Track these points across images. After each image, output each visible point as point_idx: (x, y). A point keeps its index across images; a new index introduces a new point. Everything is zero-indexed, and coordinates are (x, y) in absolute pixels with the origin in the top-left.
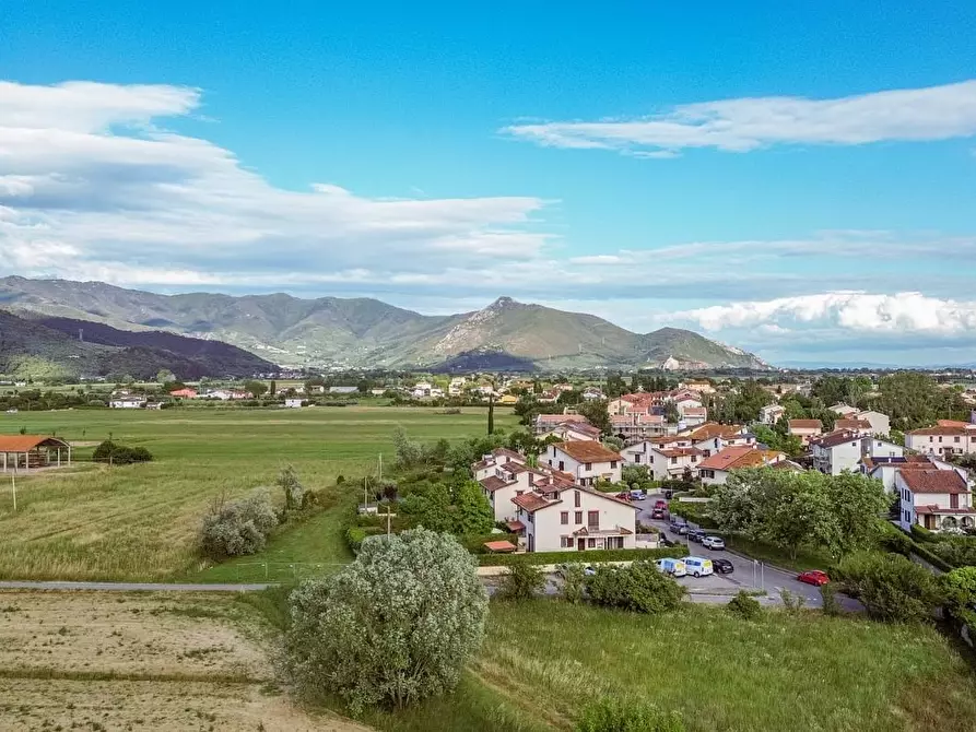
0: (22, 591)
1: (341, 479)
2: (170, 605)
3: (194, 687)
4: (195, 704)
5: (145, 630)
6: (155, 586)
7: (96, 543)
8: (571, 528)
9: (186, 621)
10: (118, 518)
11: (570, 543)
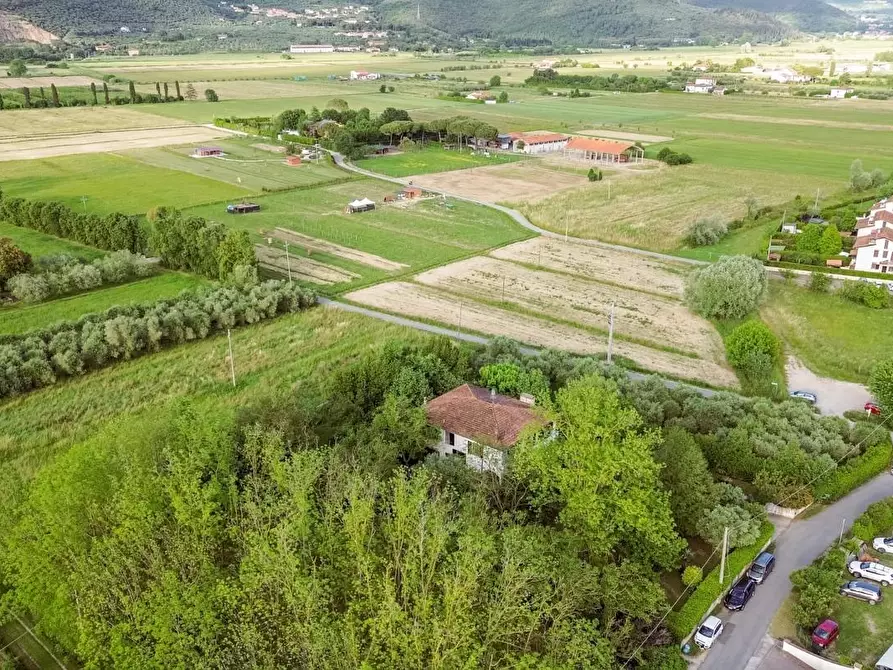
0: (607, 248)
1: (798, 197)
2: (663, 265)
3: (658, 298)
4: (656, 303)
5: (649, 274)
6: (661, 255)
7: (640, 228)
8: (879, 259)
9: (666, 274)
10: (655, 212)
11: (877, 267)
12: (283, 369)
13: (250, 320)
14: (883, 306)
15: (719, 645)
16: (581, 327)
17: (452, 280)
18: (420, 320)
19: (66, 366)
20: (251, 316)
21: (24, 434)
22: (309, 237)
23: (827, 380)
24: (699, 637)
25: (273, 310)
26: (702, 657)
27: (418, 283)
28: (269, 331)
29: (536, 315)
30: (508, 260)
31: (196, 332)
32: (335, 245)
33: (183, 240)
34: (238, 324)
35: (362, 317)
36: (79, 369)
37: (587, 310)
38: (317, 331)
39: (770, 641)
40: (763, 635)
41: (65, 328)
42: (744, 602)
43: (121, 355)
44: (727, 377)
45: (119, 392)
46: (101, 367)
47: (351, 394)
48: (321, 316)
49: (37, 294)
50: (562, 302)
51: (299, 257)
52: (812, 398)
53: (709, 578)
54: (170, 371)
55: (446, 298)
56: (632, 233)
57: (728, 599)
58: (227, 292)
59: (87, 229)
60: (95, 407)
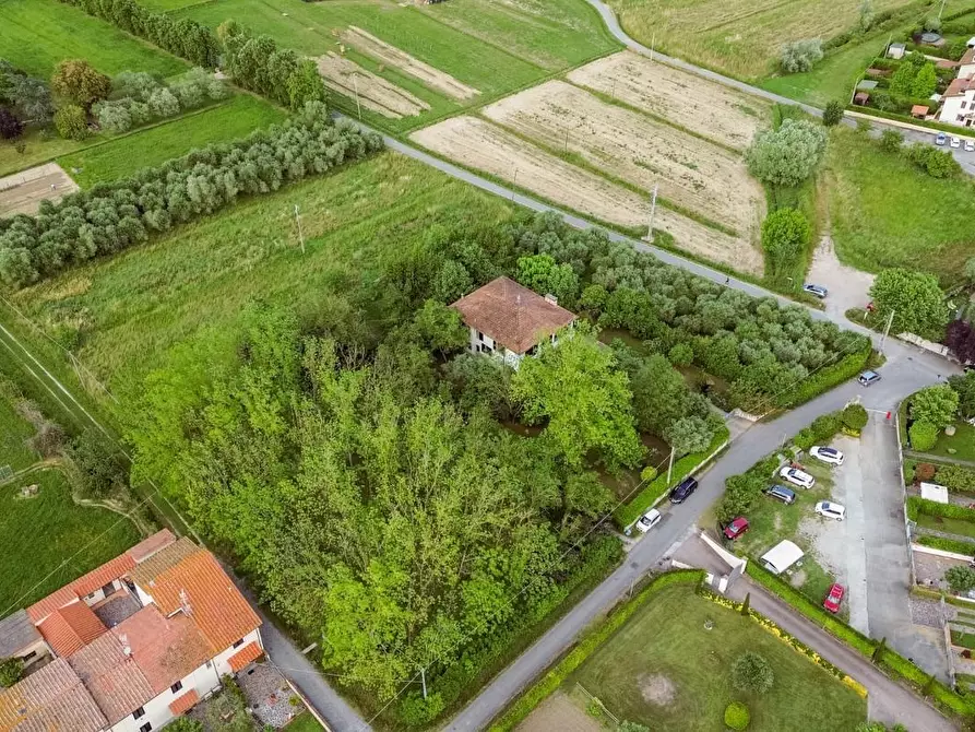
0: (691, 73)
2: (742, 102)
3: (723, 152)
4: (719, 159)
5: (723, 115)
6: (745, 87)
7: (735, 43)
8: (966, 111)
11: (962, 119)
12: (347, 233)
13: (319, 170)
14: (944, 176)
15: (655, 531)
16: (635, 190)
17: (521, 116)
18: (480, 174)
19: (155, 225)
20: (320, 164)
21: (128, 297)
22: (383, 44)
23: (848, 269)
24: (640, 525)
25: (340, 159)
26: (638, 539)
27: (485, 118)
28: (337, 184)
29: (596, 171)
30: (585, 88)
31: (269, 185)
32: (408, 56)
33: (255, 63)
34: (308, 173)
35: (425, 167)
36: (167, 226)
37: (647, 167)
38: (380, 185)
39: (694, 529)
40: (690, 525)
41: (151, 178)
42: (684, 498)
43: (203, 210)
44: (754, 261)
45: (203, 253)
46: (186, 222)
47: (399, 283)
48: (386, 166)
49: (120, 125)
50: (625, 153)
51: (371, 75)
52: (822, 294)
53: (660, 478)
54: (247, 230)
55: (511, 143)
56: (723, 52)
57: (673, 494)
58: (298, 134)
59: (159, 34)
60: (185, 270)
